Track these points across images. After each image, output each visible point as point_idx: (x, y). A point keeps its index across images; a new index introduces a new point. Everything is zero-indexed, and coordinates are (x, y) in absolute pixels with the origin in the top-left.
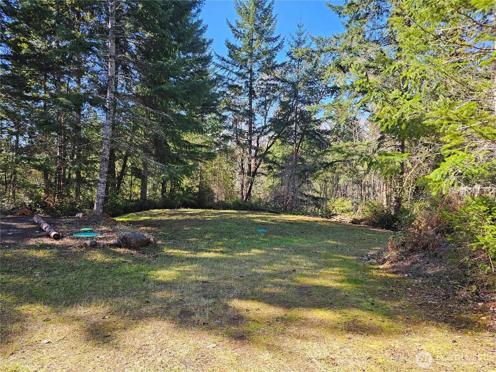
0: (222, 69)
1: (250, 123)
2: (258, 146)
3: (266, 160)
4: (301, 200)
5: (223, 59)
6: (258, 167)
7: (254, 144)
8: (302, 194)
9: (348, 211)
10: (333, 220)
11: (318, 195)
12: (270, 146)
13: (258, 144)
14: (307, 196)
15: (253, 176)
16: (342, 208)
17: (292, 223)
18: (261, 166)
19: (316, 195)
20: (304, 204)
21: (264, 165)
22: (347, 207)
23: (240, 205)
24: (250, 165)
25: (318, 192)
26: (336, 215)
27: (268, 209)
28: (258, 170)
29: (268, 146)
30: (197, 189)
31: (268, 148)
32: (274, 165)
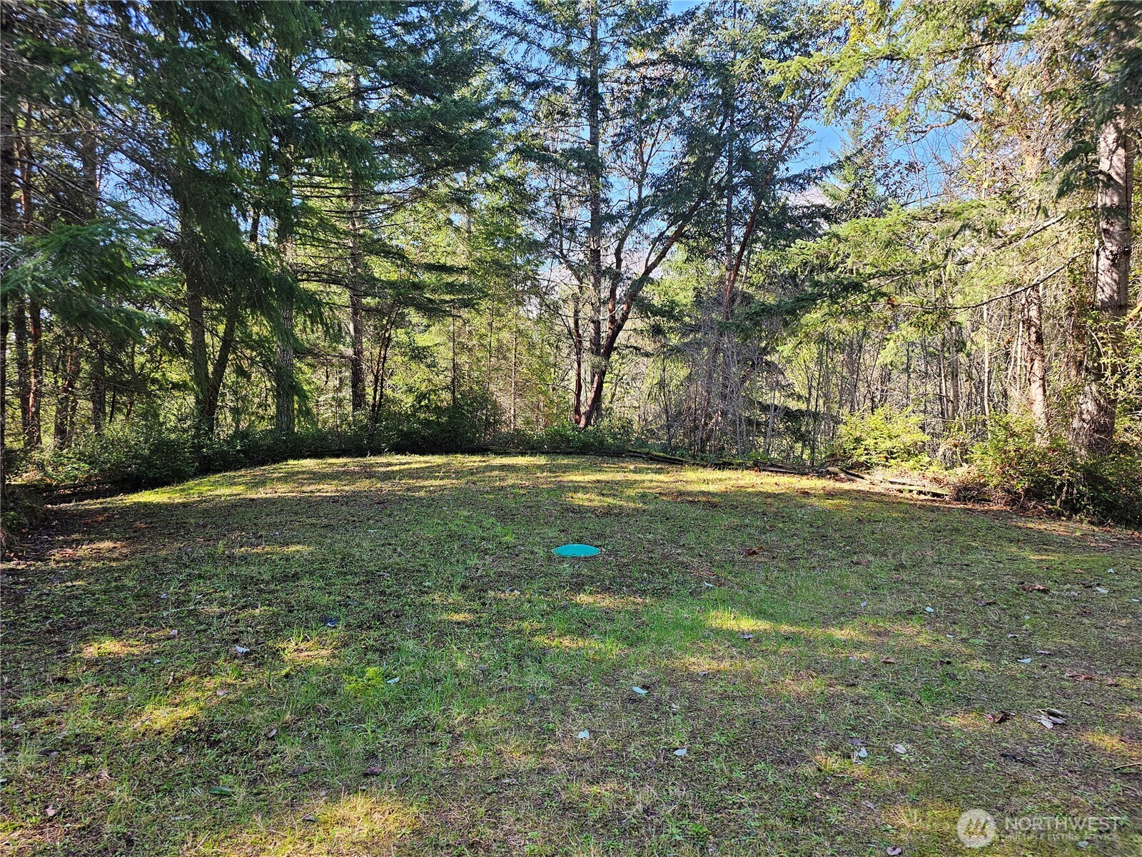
0: (506, 36)
1: (595, 200)
2: (619, 266)
3: (646, 308)
4: (749, 422)
5: (510, 11)
6: (620, 328)
7: (608, 260)
8: (751, 403)
9: (909, 453)
10: (861, 485)
11: (803, 406)
12: (654, 265)
13: (619, 261)
14: (765, 408)
15: (607, 355)
16: (888, 444)
17: (712, 503)
18: (628, 325)
19: (793, 405)
20: (760, 432)
21: (640, 324)
22: (908, 439)
23: (567, 440)
24: (597, 324)
25: (799, 397)
26: (868, 468)
27: (646, 450)
28: (621, 338)
29: (649, 263)
30: (446, 396)
31: (648, 270)
32: (669, 321)
